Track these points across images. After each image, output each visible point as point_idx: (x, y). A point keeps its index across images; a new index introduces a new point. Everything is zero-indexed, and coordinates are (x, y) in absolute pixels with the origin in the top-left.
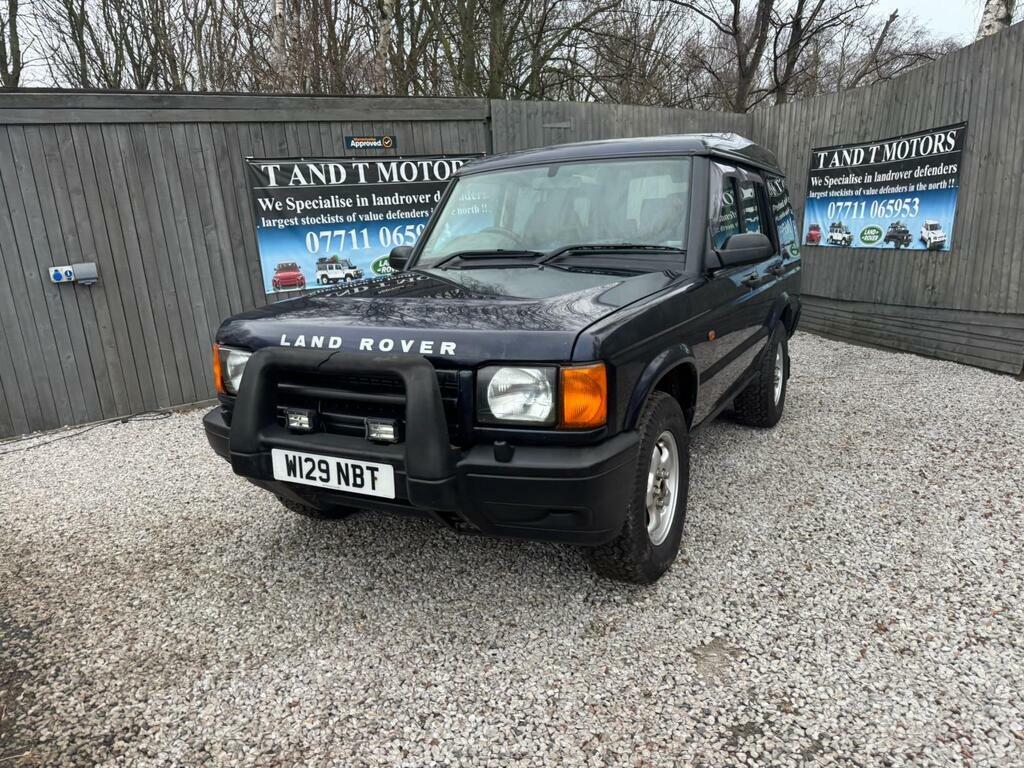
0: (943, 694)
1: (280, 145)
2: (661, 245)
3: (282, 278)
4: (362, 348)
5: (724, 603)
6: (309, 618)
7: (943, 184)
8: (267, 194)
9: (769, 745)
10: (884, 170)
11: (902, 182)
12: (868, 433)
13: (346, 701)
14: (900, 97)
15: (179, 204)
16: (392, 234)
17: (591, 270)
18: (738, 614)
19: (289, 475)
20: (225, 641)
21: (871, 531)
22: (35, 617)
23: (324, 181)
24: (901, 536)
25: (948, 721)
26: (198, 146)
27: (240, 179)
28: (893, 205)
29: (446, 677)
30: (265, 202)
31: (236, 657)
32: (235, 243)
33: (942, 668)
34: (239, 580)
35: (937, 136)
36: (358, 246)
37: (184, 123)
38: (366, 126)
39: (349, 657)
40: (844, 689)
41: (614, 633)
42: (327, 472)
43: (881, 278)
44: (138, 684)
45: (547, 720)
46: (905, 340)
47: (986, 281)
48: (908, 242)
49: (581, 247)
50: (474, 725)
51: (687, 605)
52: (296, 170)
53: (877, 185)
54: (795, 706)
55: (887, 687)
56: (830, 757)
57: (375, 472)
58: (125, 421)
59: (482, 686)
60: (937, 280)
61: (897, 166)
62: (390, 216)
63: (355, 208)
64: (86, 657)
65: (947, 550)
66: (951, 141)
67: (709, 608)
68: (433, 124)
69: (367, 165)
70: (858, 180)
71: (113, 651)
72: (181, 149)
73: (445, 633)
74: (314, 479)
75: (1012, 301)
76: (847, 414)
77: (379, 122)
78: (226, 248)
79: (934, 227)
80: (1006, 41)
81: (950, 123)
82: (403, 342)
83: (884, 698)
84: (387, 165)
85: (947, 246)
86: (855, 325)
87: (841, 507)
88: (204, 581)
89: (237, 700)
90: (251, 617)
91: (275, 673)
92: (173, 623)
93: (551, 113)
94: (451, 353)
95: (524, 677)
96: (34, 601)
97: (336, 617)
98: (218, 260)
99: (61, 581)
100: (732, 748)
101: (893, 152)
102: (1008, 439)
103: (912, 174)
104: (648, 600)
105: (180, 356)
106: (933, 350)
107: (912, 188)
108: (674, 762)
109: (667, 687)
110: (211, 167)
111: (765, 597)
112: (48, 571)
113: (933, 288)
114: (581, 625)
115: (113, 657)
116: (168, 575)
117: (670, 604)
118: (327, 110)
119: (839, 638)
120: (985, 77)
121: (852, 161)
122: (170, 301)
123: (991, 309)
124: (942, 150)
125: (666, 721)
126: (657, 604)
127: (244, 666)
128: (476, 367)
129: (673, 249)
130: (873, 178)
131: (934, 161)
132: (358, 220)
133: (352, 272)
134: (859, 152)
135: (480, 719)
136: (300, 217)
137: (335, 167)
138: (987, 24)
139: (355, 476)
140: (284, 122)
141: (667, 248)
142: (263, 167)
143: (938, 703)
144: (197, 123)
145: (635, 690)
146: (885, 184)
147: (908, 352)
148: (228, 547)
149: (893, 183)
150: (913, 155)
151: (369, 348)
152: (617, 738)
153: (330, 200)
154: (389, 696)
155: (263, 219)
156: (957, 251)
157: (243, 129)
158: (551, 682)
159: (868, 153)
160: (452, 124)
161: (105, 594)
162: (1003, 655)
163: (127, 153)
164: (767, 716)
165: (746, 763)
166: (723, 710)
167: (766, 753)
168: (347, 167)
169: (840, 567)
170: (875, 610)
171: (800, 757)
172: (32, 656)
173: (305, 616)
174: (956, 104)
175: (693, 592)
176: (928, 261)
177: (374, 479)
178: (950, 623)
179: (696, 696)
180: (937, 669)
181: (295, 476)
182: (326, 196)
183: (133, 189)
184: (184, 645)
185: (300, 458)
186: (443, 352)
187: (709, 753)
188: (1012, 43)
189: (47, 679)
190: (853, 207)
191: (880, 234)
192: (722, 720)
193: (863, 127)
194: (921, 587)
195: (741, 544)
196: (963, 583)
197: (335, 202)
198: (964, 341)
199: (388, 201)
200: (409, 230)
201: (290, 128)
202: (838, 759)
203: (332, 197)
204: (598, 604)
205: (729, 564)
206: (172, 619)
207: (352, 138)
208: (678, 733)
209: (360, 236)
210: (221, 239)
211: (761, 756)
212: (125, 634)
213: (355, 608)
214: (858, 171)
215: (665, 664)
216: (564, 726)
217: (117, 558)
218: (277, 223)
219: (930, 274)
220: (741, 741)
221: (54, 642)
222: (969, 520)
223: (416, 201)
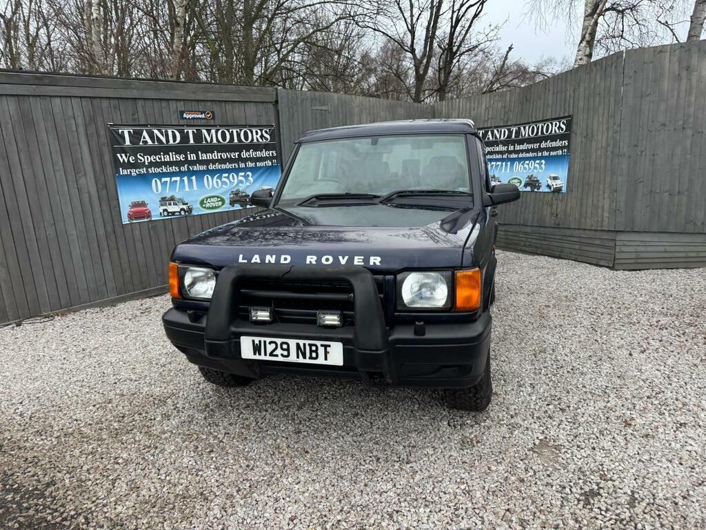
0: (681, 458)
1: (133, 115)
2: (456, 190)
3: (134, 212)
4: (308, 262)
5: (533, 418)
6: (267, 457)
7: (560, 152)
8: (124, 151)
9: (609, 502)
10: (521, 142)
11: (533, 150)
12: (549, 306)
13: (329, 511)
14: (528, 98)
15: (57, 157)
16: (212, 179)
17: (411, 206)
18: (545, 424)
19: (255, 354)
20: (213, 481)
21: (588, 366)
22: (39, 481)
23: (165, 142)
24: (606, 367)
25: (692, 474)
26: (71, 113)
27: (103, 140)
28: (528, 164)
29: (390, 486)
30: (122, 156)
31: (228, 491)
32: (100, 186)
33: (673, 444)
34: (195, 435)
35: (554, 123)
36: (189, 188)
37: (60, 97)
38: (193, 103)
39: (314, 480)
40: (629, 463)
41: (479, 444)
42: (288, 350)
43: (523, 210)
44: (161, 520)
45: (470, 505)
46: (541, 248)
47: (589, 211)
48: (539, 187)
49: (405, 192)
50: (426, 515)
51: (513, 421)
52: (145, 133)
53: (517, 152)
54: (609, 476)
55: (651, 458)
56: (644, 504)
57: (328, 348)
58: (19, 325)
59: (416, 488)
60: (559, 210)
61: (529, 141)
62: (211, 167)
63: (187, 162)
64: (104, 506)
65: (635, 374)
66: (564, 127)
67: (526, 422)
68: (240, 104)
69: (195, 131)
70: (505, 149)
71: (125, 499)
72: (58, 117)
73: (370, 457)
74: (277, 356)
75: (605, 223)
76: (528, 295)
77: (203, 101)
78: (93, 190)
79: (555, 178)
80: (594, 69)
81: (562, 116)
82: (340, 258)
83: (652, 465)
84: (209, 131)
85: (564, 190)
86: (507, 239)
87: (563, 353)
88: (166, 439)
89: (249, 520)
90: (222, 461)
91: (266, 499)
92: (162, 472)
93: (316, 100)
94: (378, 264)
95: (440, 479)
96: (29, 469)
97: (287, 454)
98: (88, 198)
99: (44, 451)
100: (589, 507)
101: (526, 132)
102: (626, 305)
103: (540, 146)
104: (488, 421)
105: (58, 272)
106: (557, 253)
107: (540, 154)
108: (562, 520)
109: (530, 474)
110: (82, 130)
111: (554, 412)
112: (28, 445)
113: (557, 215)
114: (456, 442)
115: (127, 503)
116: (134, 438)
117: (502, 422)
118: (166, 91)
119: (608, 433)
120: (582, 89)
121: (500, 137)
122: (51, 232)
123: (593, 228)
124: (557, 131)
125: (542, 495)
126: (495, 423)
127: (238, 496)
128: (395, 273)
129: (463, 193)
130: (514, 148)
131: (553, 138)
132: (187, 170)
133: (185, 207)
134: (505, 131)
135: (428, 510)
136: (147, 167)
137: (172, 132)
138: (580, 57)
139: (311, 351)
140: (136, 99)
141: (461, 192)
142: (120, 131)
143: (681, 464)
144: (70, 97)
145: (513, 478)
146: (522, 151)
147: (542, 255)
148: (170, 413)
149: (527, 151)
150: (540, 134)
151: (314, 263)
152: (520, 510)
153: (169, 155)
154: (360, 503)
155: (121, 169)
156: (570, 193)
157: (105, 103)
158: (459, 480)
159: (510, 132)
160: (252, 104)
161: (90, 457)
162: (697, 432)
163: (16, 118)
164: (598, 484)
165: (601, 514)
166: (572, 484)
167: (609, 507)
168: (181, 132)
169: (584, 389)
170: (617, 413)
171: (628, 506)
172: (56, 511)
173: (263, 456)
174: (565, 104)
175: (511, 413)
176: (552, 199)
177: (326, 353)
178: (661, 417)
179: (552, 477)
180: (670, 444)
181: (260, 354)
182: (166, 153)
183: (20, 146)
184: (181, 487)
185: (265, 342)
186: (371, 263)
187: (578, 511)
188: (598, 70)
189: (81, 526)
190: (502, 165)
191: (521, 182)
192: (574, 490)
193: (506, 116)
194: (634, 397)
195: (521, 380)
196: (655, 392)
197: (173, 157)
198: (577, 247)
199: (210, 156)
200: (225, 177)
201: (140, 103)
202: (648, 504)
203: (171, 153)
204: (459, 427)
205: (521, 393)
206: (159, 470)
207: (184, 112)
208: (553, 502)
209: (190, 181)
210: (89, 182)
211: (607, 510)
212: (127, 485)
213: (296, 446)
214: (505, 143)
215: (522, 460)
216: (484, 508)
217: (82, 429)
218: (130, 172)
219: (554, 207)
220: (592, 502)
221: (69, 498)
222: (635, 355)
223: (229, 157)
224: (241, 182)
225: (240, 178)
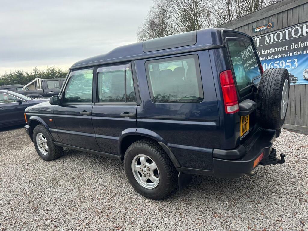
16: (268, 66)
38: (261, 22)
62: (268, 58)
69: (261, 38)
77: (267, 17)
84: (269, 36)
199: (268, 51)
200: (276, 64)
223: (281, 50)
224: (288, 66)
225: (287, 64)
